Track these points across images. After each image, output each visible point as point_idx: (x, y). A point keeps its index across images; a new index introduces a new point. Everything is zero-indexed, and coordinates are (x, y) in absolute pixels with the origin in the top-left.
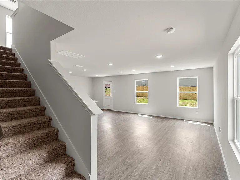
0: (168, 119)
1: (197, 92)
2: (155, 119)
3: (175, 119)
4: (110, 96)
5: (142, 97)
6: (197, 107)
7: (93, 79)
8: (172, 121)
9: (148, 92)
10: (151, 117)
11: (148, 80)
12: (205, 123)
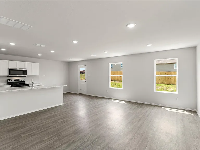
0: (145, 105)
1: (177, 75)
2: (130, 105)
3: (152, 105)
4: (85, 80)
5: (120, 82)
6: (177, 93)
7: (69, 64)
8: (149, 108)
9: (122, 75)
10: (125, 103)
11: (122, 63)
12: (187, 111)
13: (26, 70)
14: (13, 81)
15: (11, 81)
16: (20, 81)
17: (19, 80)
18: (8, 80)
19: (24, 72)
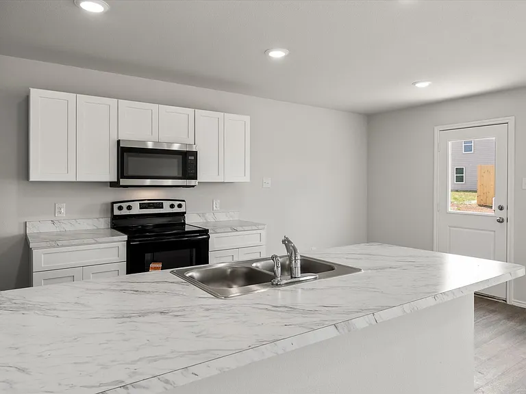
4: (494, 213)
13: (195, 154)
14: (136, 210)
15: (125, 212)
16: (166, 209)
17: (160, 206)
18: (116, 206)
19: (187, 163)
